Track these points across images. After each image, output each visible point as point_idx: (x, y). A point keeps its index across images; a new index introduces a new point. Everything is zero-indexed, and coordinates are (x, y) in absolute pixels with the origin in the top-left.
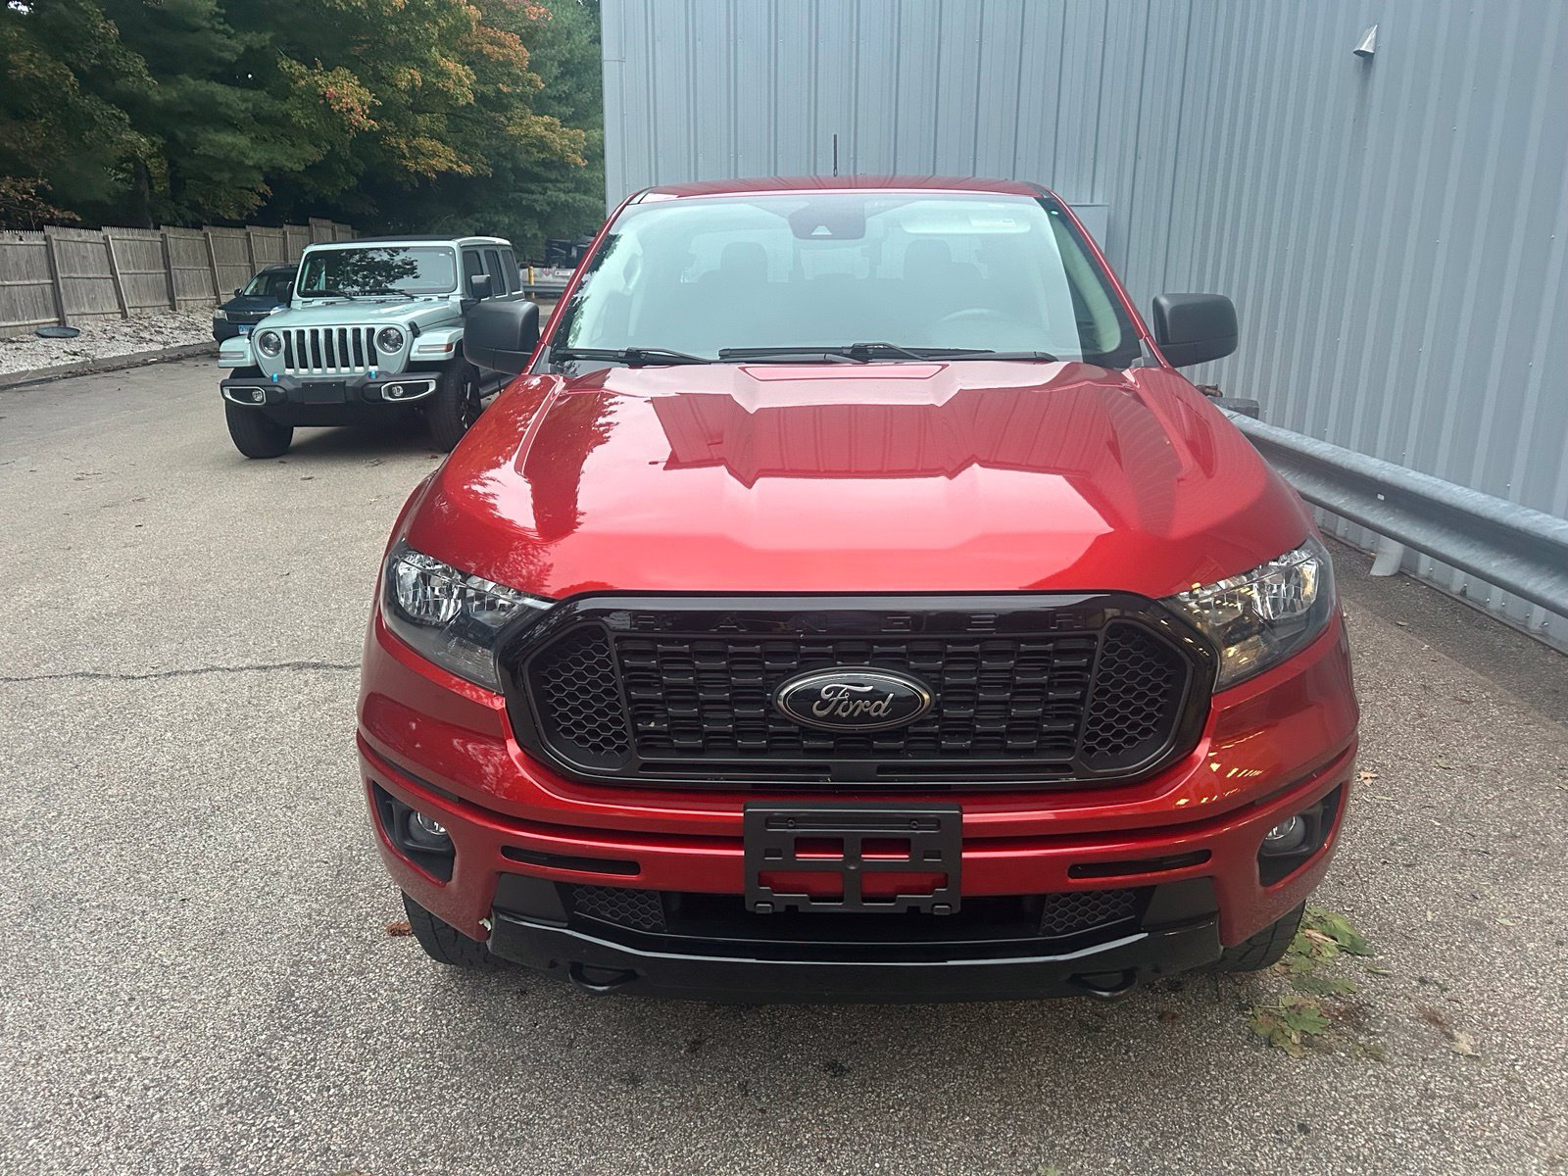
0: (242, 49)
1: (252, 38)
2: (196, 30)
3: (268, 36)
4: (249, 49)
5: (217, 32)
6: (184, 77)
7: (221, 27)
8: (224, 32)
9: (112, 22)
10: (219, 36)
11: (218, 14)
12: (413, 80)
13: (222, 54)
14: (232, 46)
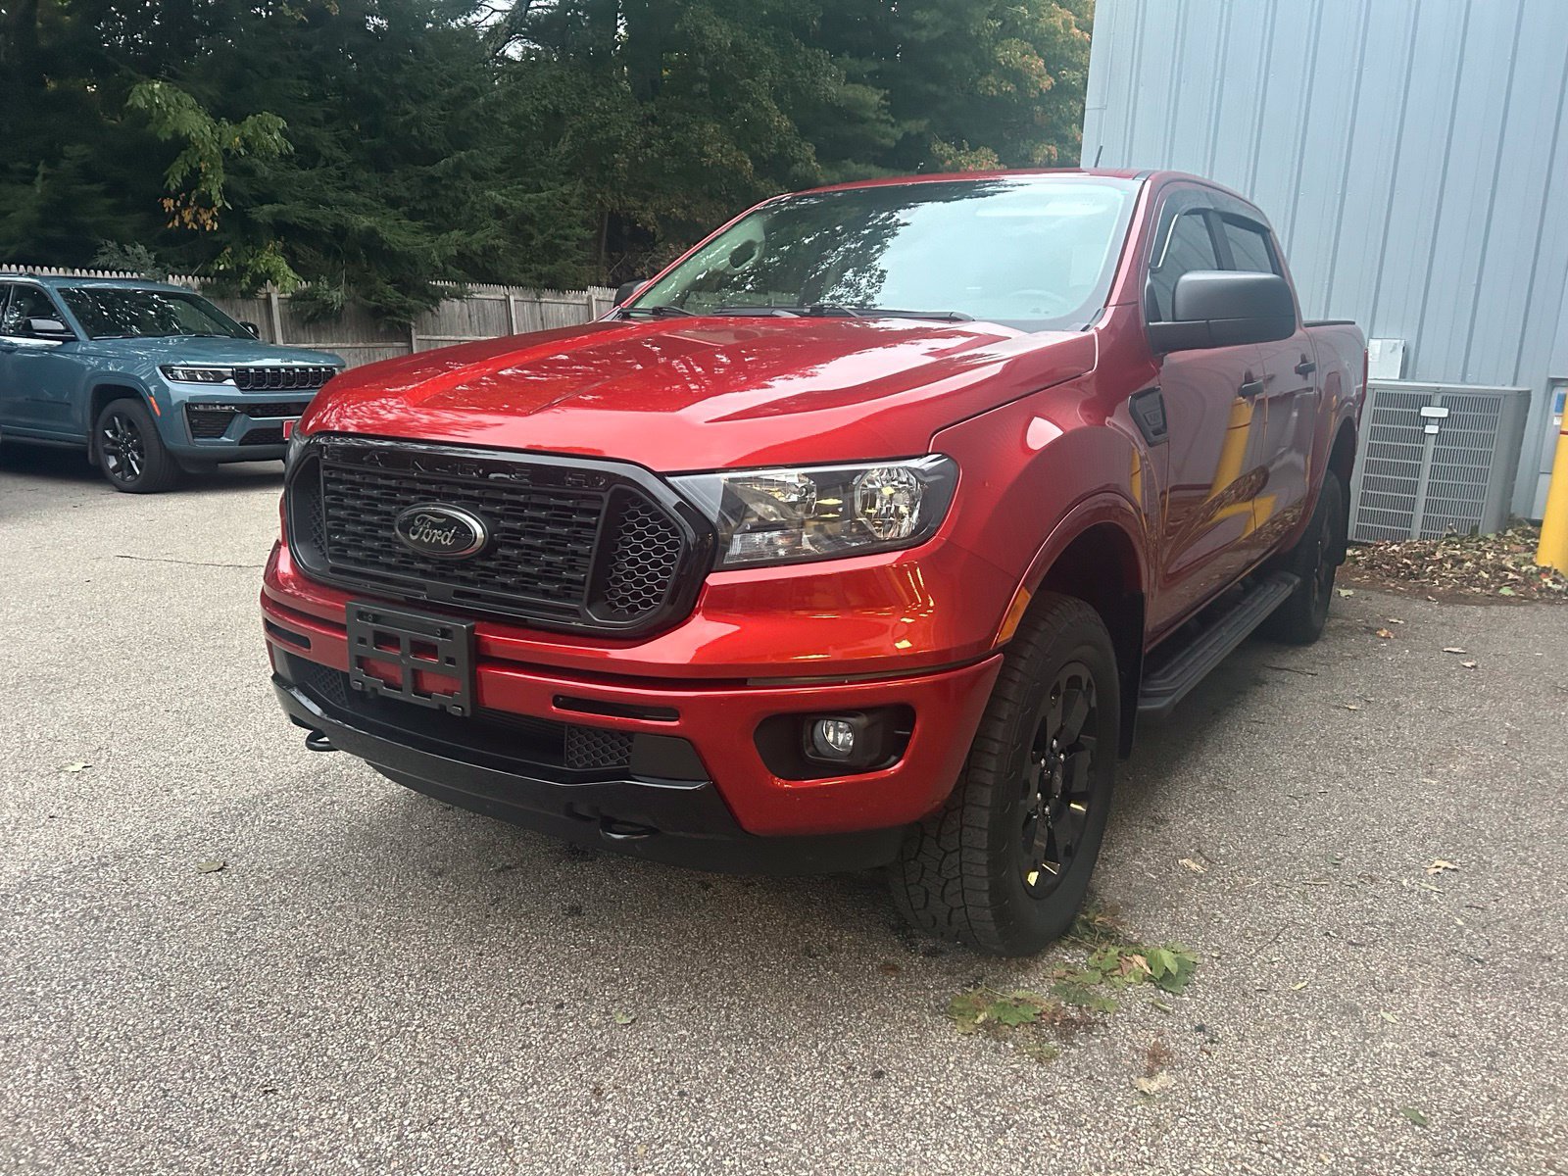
0: (900, 136)
1: (913, 126)
2: (863, 121)
3: (925, 122)
4: (907, 135)
5: (882, 121)
6: (849, 162)
7: (885, 117)
8: (887, 121)
9: (785, 117)
10: (883, 125)
11: (884, 107)
12: (1050, 154)
13: (883, 141)
14: (891, 134)
